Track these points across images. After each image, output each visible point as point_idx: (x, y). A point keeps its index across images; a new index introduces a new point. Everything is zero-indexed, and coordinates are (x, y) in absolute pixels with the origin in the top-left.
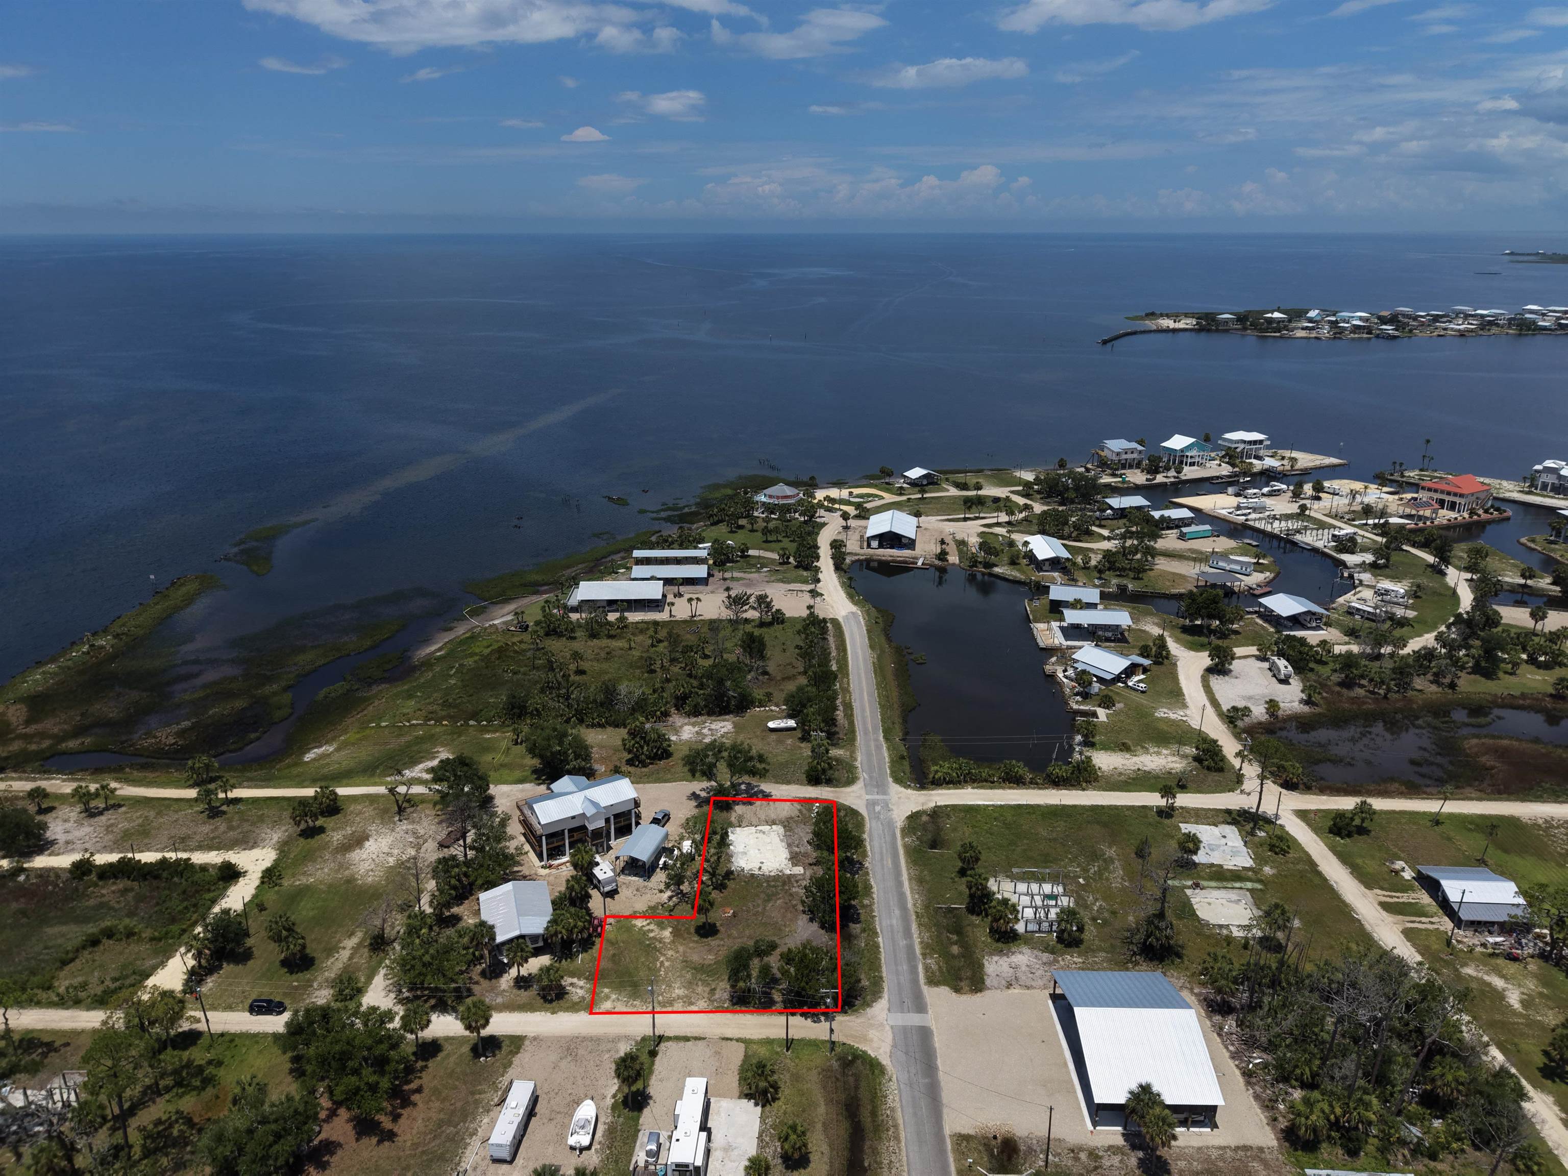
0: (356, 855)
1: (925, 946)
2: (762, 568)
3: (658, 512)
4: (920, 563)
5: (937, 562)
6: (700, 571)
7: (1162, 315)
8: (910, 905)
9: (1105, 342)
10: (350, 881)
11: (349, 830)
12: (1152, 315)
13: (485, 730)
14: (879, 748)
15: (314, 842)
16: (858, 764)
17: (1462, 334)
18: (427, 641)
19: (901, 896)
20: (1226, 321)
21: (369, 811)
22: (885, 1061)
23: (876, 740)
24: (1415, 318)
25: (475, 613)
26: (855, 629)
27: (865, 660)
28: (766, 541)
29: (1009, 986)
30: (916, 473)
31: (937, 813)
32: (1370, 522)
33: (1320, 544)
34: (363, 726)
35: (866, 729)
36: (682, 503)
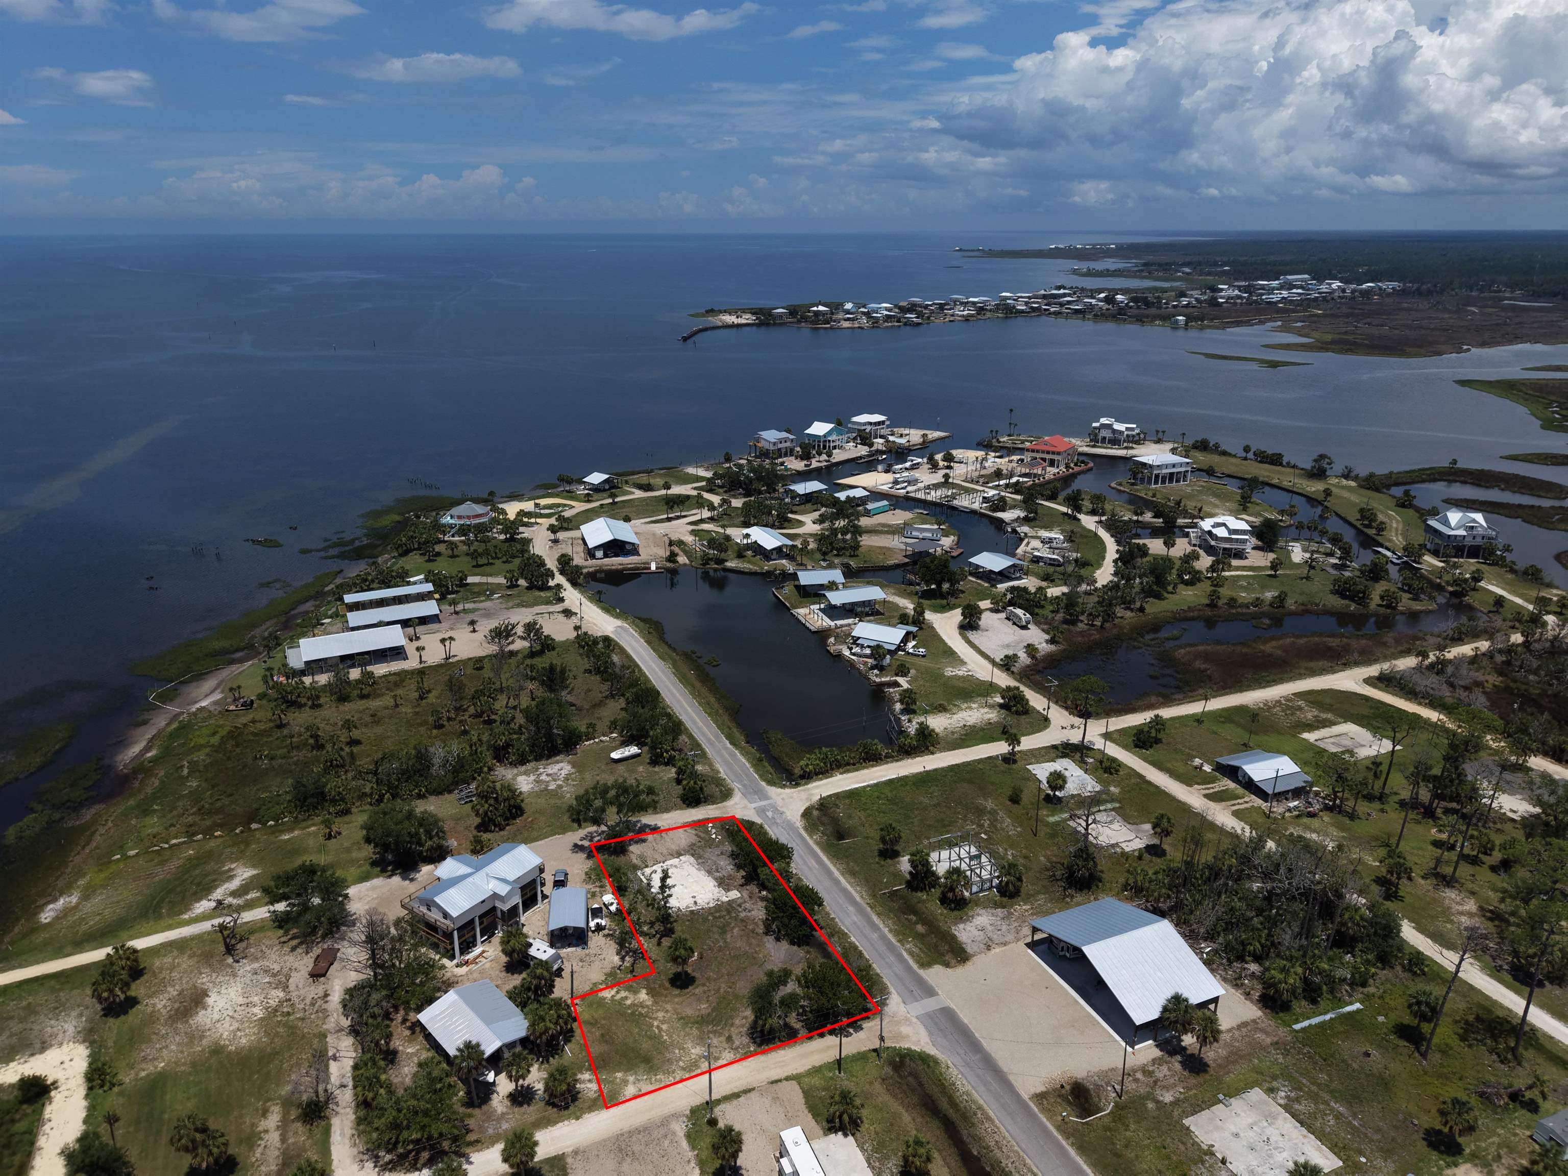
0: (202, 1018)
1: (896, 933)
2: (492, 593)
3: (325, 549)
4: (653, 567)
5: (669, 565)
6: (430, 608)
7: (720, 312)
8: (858, 899)
9: (685, 339)
10: (217, 1050)
11: (173, 992)
12: (711, 312)
13: (277, 830)
14: (732, 755)
15: (133, 1017)
16: (723, 775)
17: (967, 319)
18: (123, 743)
19: (844, 891)
20: (781, 316)
21: (185, 962)
22: (932, 1051)
23: (726, 748)
24: (926, 307)
25: (166, 698)
26: (634, 644)
27: (663, 672)
28: (477, 566)
29: (989, 948)
30: (596, 478)
31: (824, 805)
32: (1002, 482)
33: (976, 506)
34: (103, 861)
35: (709, 740)
36: (348, 536)
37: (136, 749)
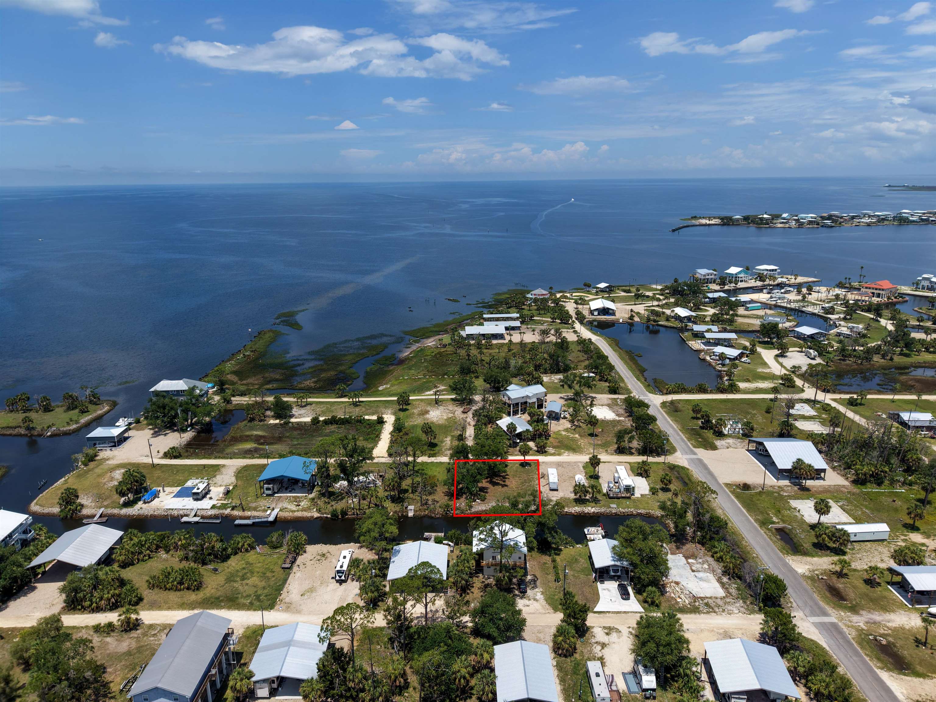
0: (427, 416)
1: (688, 438)
2: (543, 323)
3: (476, 304)
4: (621, 321)
5: (629, 320)
6: (517, 324)
7: (700, 218)
8: (675, 427)
9: (674, 231)
10: (432, 423)
11: (419, 409)
12: (695, 218)
14: (636, 383)
15: (407, 412)
16: (630, 387)
18: (401, 352)
19: (670, 425)
20: (738, 220)
21: (423, 404)
22: (688, 467)
23: (634, 381)
24: (842, 217)
25: (416, 342)
26: (603, 345)
27: (613, 355)
28: (539, 314)
29: (728, 448)
30: (603, 285)
31: (673, 402)
32: (839, 303)
33: (816, 311)
34: (397, 379)
35: (627, 378)
36: (486, 301)
37: (407, 354)
